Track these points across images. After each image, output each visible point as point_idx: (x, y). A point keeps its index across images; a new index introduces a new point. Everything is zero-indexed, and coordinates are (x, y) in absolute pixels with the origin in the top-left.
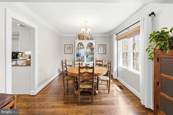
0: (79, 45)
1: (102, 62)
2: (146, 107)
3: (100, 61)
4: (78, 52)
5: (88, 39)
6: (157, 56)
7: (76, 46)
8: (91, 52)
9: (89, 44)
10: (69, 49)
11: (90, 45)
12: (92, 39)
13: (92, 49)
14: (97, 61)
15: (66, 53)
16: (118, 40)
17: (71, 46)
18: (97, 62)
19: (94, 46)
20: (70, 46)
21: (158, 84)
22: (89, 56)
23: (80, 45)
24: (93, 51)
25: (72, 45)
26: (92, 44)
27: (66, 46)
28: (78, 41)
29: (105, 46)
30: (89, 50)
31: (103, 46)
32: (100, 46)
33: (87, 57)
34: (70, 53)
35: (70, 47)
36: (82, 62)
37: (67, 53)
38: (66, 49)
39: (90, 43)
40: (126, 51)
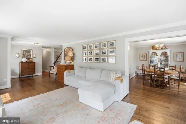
4: (151, 60)
5: (162, 49)
7: (150, 55)
8: (165, 60)
11: (165, 54)
12: (167, 49)
13: (167, 57)
14: (171, 67)
15: (141, 60)
17: (145, 55)
19: (168, 54)
22: (163, 63)
23: (154, 54)
24: (167, 59)
26: (166, 53)
27: (141, 55)
28: (152, 51)
29: (182, 54)
30: (163, 58)
31: (180, 54)
32: (176, 54)
33: (161, 63)
34: (144, 60)
35: (144, 56)
38: (141, 57)
39: (164, 52)
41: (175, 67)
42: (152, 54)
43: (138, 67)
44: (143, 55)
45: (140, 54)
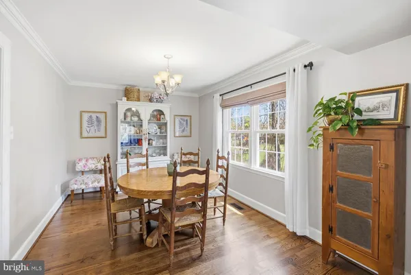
0: (129, 114)
1: (197, 157)
2: (298, 234)
3: (191, 154)
5: (151, 100)
6: (329, 141)
8: (159, 134)
9: (155, 113)
10: (96, 123)
11: (158, 116)
12: (162, 102)
13: (162, 126)
14: (185, 154)
15: (85, 134)
16: (224, 107)
17: (102, 117)
18: (183, 156)
19: (168, 117)
20: (98, 115)
21: (331, 189)
22: (154, 143)
23: (132, 116)
24: (163, 131)
25: (105, 113)
26: (161, 113)
27: (86, 117)
28: (124, 105)
29: (188, 118)
30: (154, 128)
31: (186, 118)
32: (179, 117)
34: (98, 134)
35: (98, 120)
36: (147, 159)
37: (90, 135)
38: (85, 124)
39: (157, 110)
40: (244, 131)
41: (198, 154)
42: (125, 114)
43: (74, 165)
44: (94, 116)
45: (81, 112)
